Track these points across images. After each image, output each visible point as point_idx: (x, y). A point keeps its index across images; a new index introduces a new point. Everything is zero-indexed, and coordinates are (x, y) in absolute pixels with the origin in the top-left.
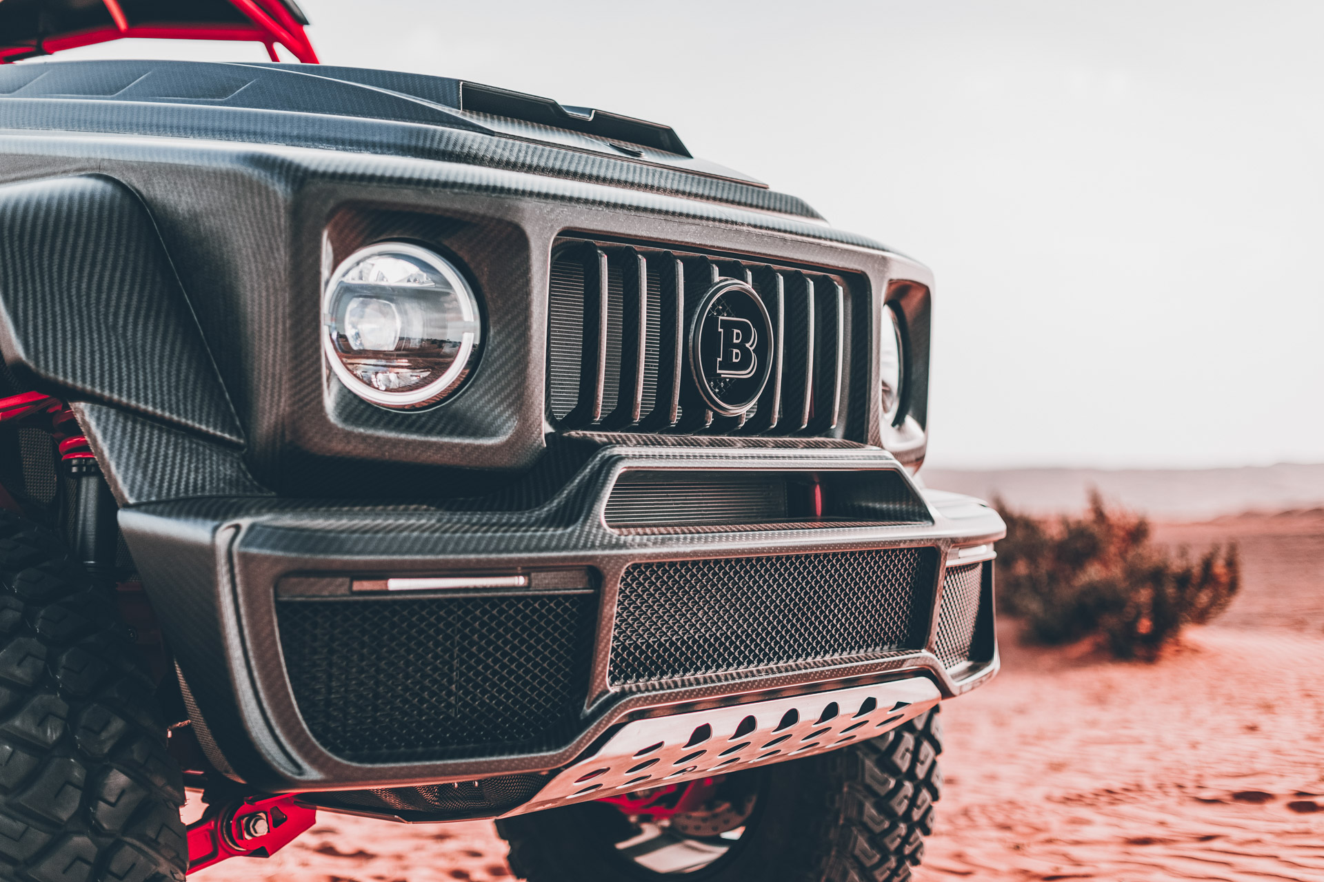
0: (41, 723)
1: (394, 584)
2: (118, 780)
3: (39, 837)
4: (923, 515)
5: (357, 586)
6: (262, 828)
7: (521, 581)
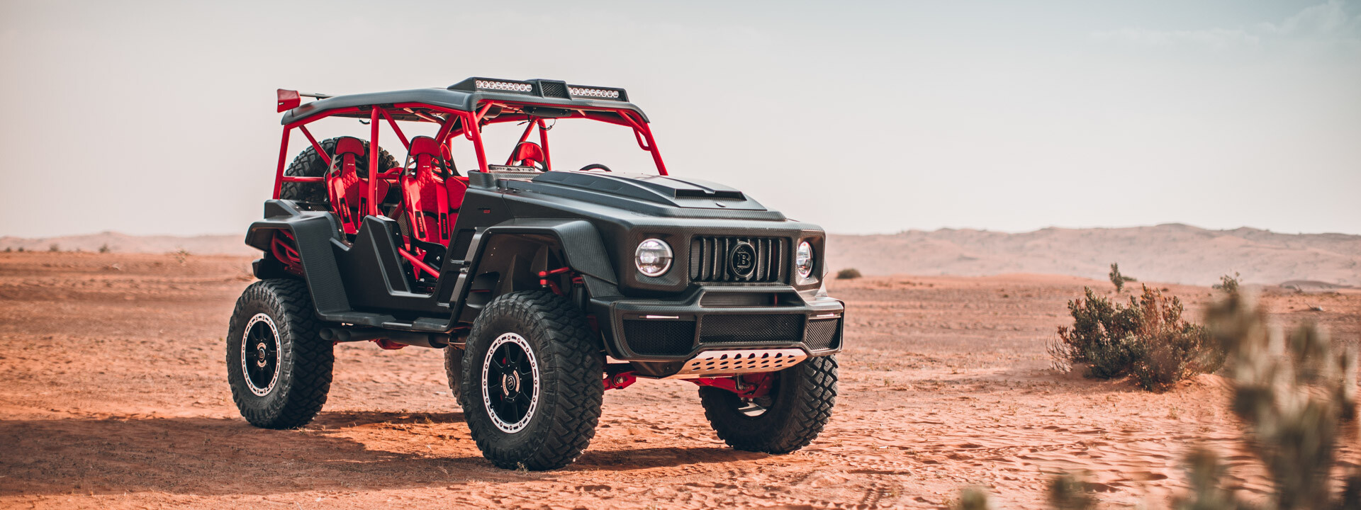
0: (573, 344)
1: (648, 317)
2: (589, 357)
3: (573, 367)
4: (802, 303)
5: (640, 317)
6: (621, 381)
7: (678, 317)
